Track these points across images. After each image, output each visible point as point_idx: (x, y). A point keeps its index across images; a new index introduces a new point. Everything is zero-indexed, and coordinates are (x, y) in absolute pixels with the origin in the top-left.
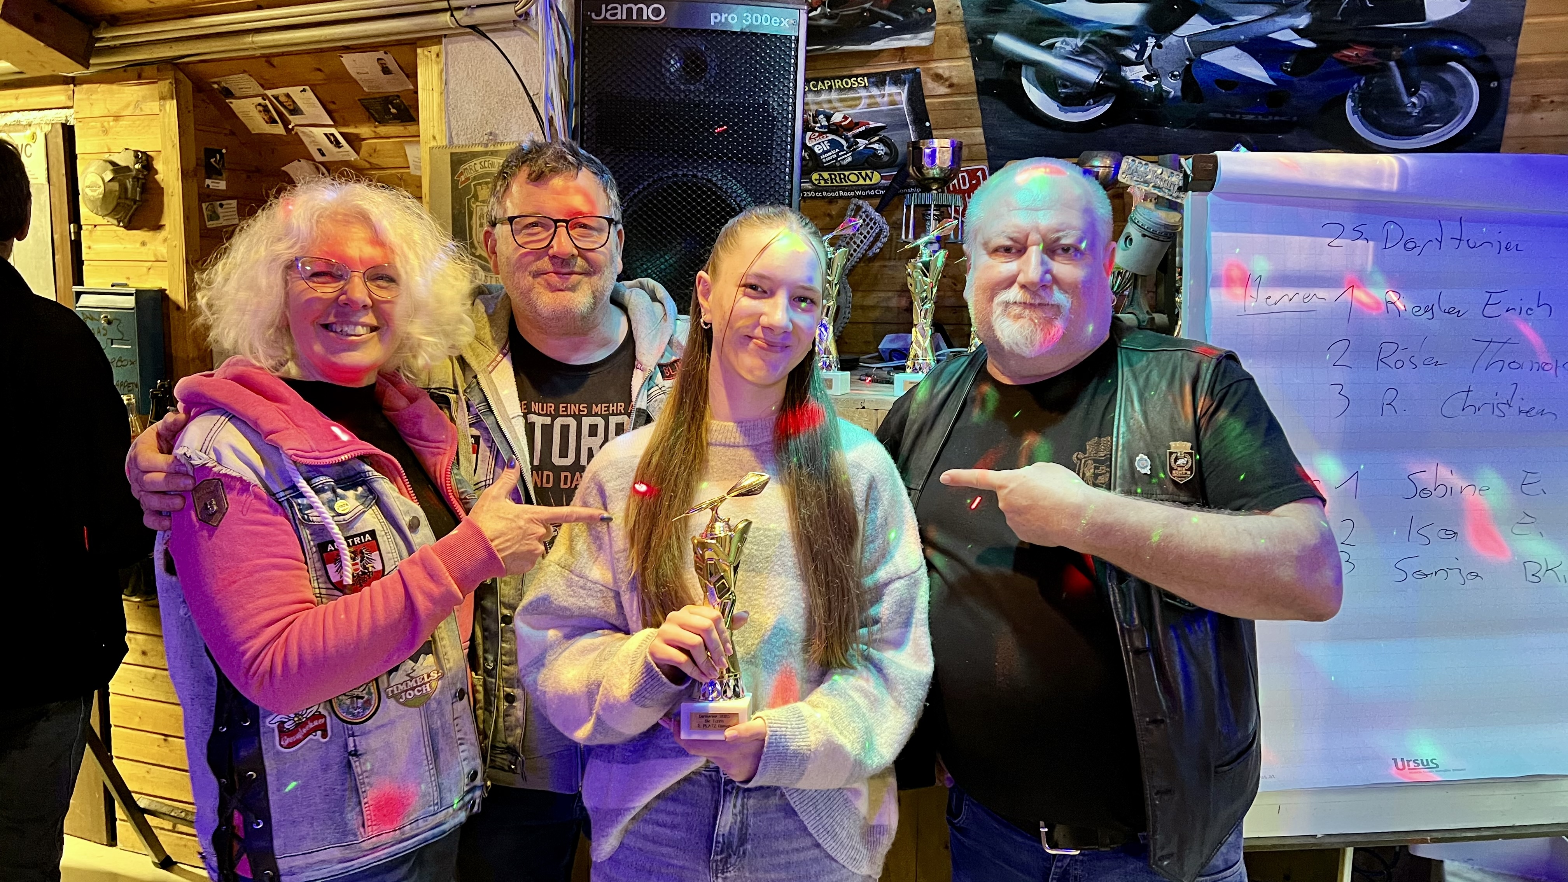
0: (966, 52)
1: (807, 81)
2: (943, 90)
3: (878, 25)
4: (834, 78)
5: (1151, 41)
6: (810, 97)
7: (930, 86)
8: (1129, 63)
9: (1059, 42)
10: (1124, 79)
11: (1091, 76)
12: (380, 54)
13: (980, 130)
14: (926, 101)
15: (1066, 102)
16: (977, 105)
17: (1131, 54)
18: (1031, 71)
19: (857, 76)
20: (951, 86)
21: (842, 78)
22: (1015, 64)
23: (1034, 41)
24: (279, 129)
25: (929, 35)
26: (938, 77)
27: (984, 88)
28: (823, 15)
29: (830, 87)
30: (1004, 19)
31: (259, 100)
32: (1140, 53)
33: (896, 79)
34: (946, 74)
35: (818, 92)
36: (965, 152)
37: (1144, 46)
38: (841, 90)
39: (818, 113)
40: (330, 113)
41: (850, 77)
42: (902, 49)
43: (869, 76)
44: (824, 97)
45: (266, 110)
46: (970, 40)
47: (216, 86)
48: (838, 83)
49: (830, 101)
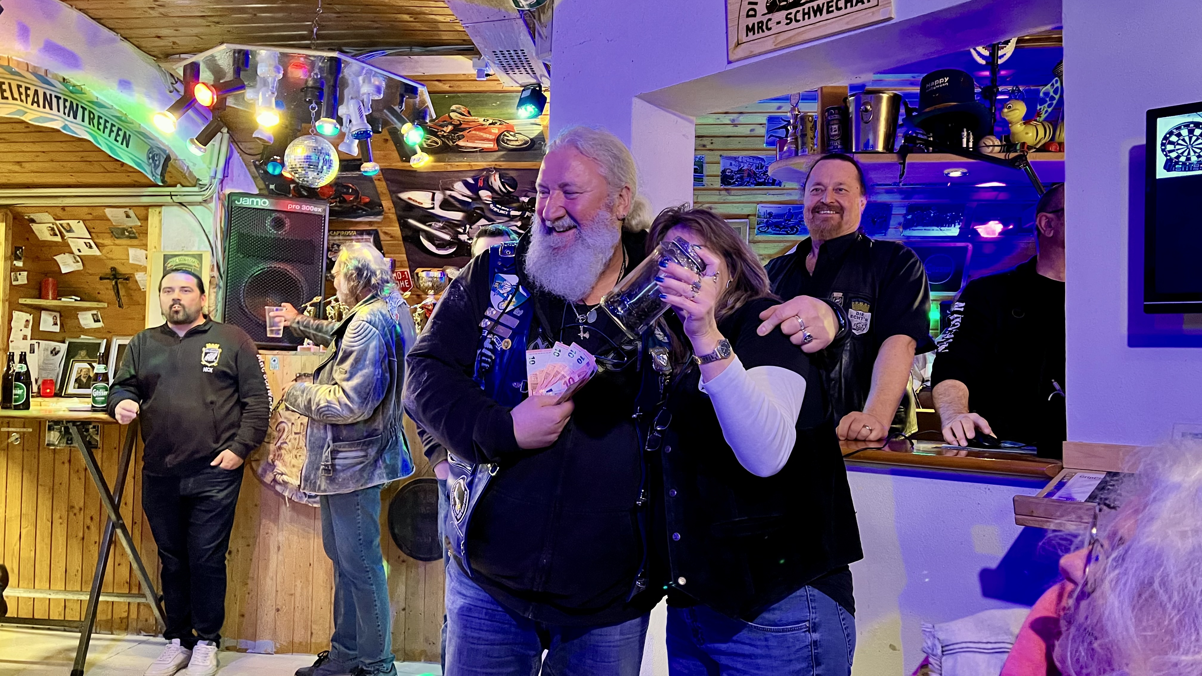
0: (398, 225)
1: (329, 231)
2: (389, 239)
3: (360, 211)
4: (341, 230)
5: (468, 226)
6: (330, 238)
7: (382, 237)
8: (461, 233)
9: (433, 224)
10: (460, 240)
11: (448, 237)
12: (127, 209)
13: (405, 256)
14: (382, 242)
15: (438, 247)
16: (403, 245)
17: (462, 231)
18: (423, 234)
19: (351, 230)
20: (392, 237)
21: (344, 231)
22: (418, 230)
23: (424, 223)
24: (58, 239)
25: (381, 217)
26: (386, 233)
27: (405, 239)
28: (336, 206)
29: (339, 234)
30: (411, 213)
31: (51, 225)
32: (465, 230)
33: (369, 233)
34: (389, 232)
35: (335, 236)
36: (398, 264)
37: (465, 228)
38: (343, 235)
39: (334, 244)
40: (90, 233)
41: (348, 230)
42: (371, 222)
43: (356, 231)
44: (336, 238)
45: (53, 229)
46: (398, 220)
47: (26, 217)
48: (343, 233)
49: (339, 240)
